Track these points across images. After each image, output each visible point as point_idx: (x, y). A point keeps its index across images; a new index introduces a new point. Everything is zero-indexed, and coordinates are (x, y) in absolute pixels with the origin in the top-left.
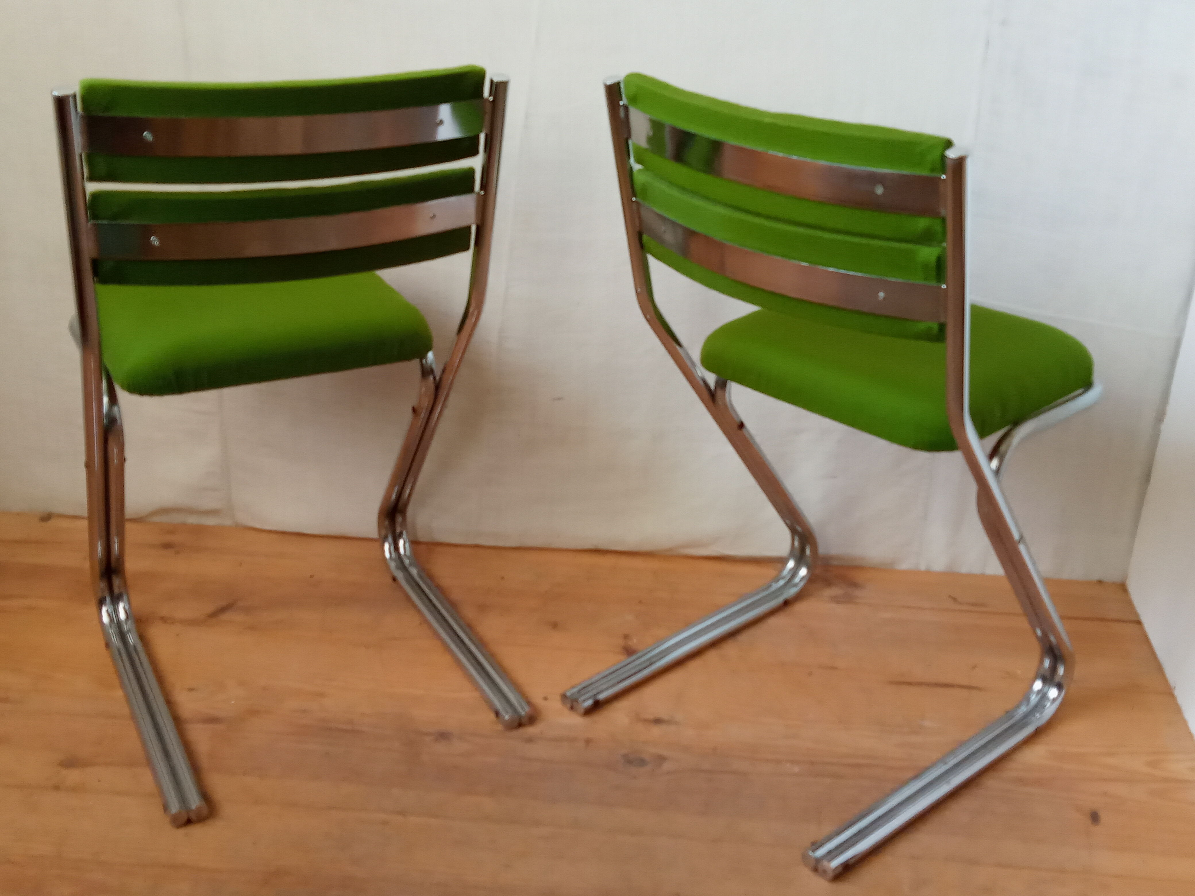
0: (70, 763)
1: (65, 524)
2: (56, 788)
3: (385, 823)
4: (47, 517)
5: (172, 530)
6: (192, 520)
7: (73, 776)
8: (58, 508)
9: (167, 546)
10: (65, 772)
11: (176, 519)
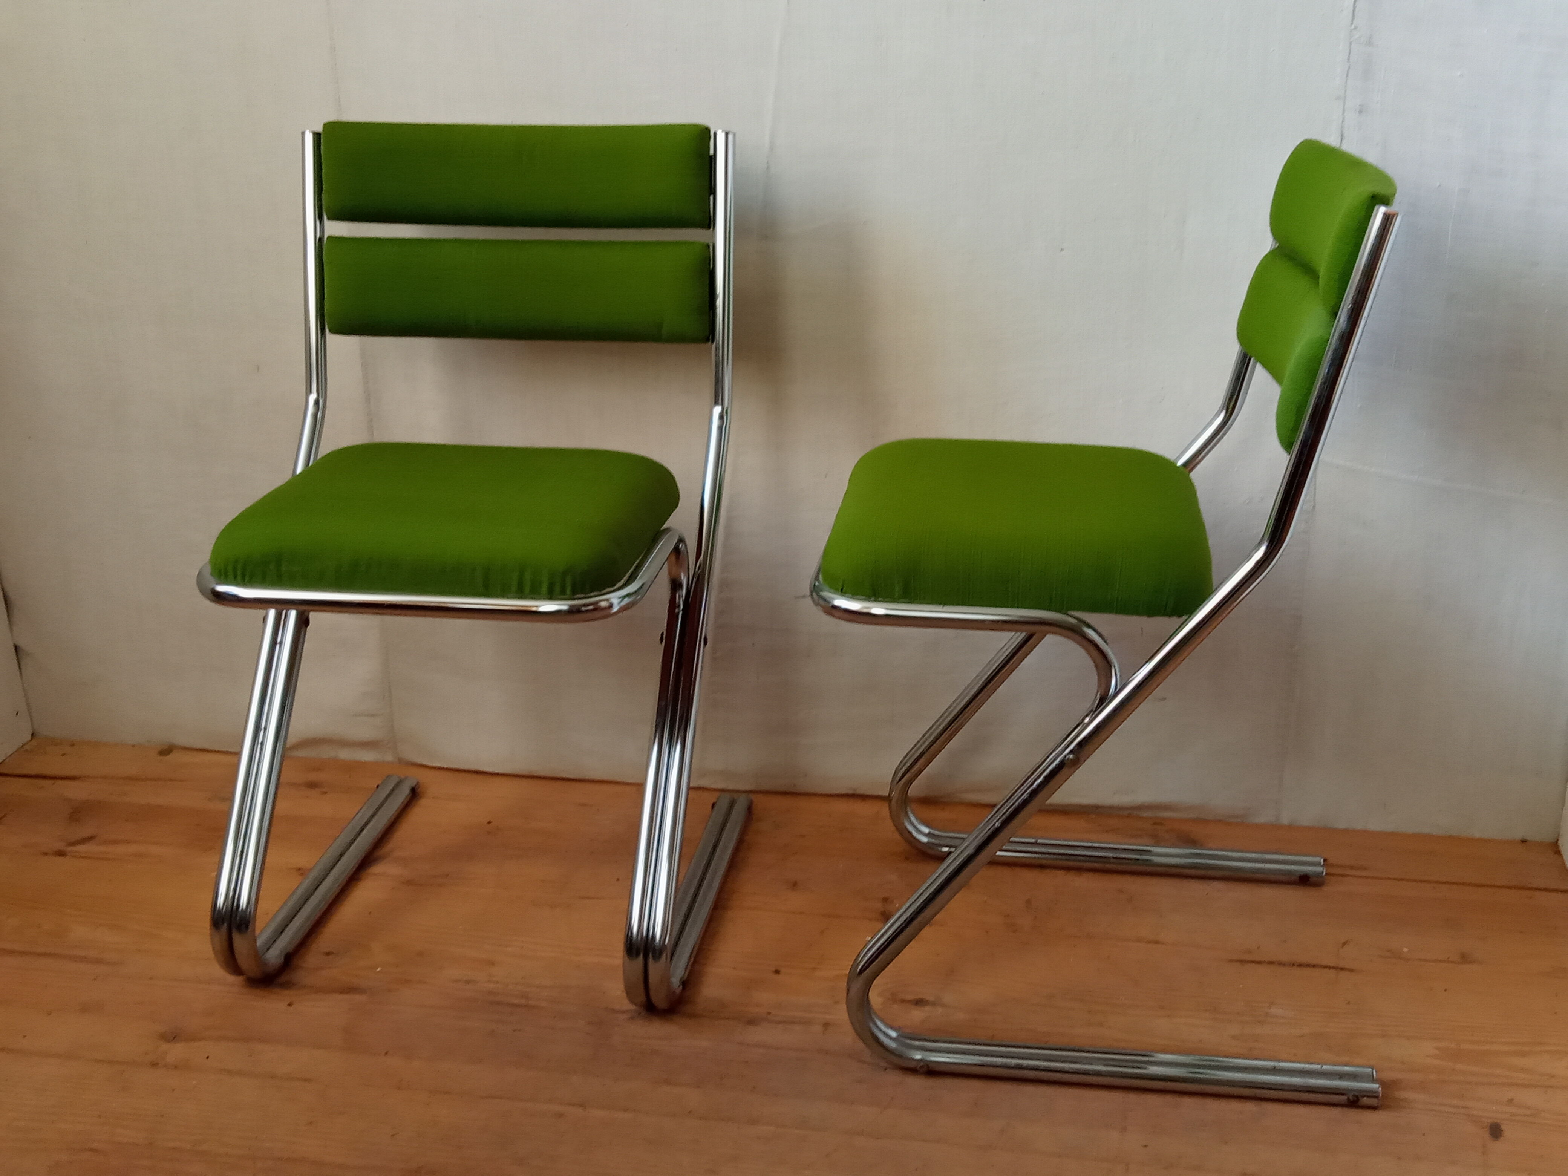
0: (172, 1037)
1: (187, 758)
2: (154, 1065)
3: (560, 1115)
4: (167, 750)
5: (318, 766)
6: (345, 754)
7: (176, 1051)
8: (181, 740)
9: (312, 785)
10: (165, 1046)
11: (326, 753)
